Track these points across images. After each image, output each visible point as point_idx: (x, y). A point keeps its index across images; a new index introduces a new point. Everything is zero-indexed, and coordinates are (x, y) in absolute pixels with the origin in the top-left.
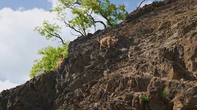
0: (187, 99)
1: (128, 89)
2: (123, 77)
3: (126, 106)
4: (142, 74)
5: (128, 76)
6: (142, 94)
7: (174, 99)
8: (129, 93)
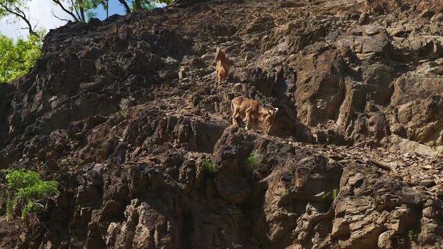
0: (298, 180)
1: (173, 142)
2: (165, 115)
3: (166, 178)
4: (207, 115)
5: (176, 115)
6: (204, 157)
7: (269, 177)
8: (175, 150)
